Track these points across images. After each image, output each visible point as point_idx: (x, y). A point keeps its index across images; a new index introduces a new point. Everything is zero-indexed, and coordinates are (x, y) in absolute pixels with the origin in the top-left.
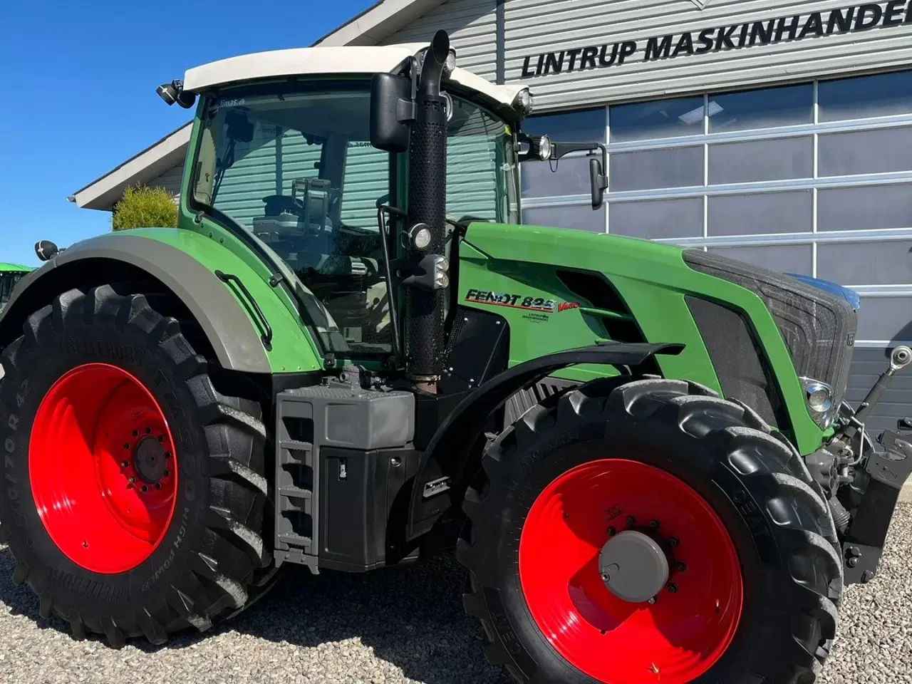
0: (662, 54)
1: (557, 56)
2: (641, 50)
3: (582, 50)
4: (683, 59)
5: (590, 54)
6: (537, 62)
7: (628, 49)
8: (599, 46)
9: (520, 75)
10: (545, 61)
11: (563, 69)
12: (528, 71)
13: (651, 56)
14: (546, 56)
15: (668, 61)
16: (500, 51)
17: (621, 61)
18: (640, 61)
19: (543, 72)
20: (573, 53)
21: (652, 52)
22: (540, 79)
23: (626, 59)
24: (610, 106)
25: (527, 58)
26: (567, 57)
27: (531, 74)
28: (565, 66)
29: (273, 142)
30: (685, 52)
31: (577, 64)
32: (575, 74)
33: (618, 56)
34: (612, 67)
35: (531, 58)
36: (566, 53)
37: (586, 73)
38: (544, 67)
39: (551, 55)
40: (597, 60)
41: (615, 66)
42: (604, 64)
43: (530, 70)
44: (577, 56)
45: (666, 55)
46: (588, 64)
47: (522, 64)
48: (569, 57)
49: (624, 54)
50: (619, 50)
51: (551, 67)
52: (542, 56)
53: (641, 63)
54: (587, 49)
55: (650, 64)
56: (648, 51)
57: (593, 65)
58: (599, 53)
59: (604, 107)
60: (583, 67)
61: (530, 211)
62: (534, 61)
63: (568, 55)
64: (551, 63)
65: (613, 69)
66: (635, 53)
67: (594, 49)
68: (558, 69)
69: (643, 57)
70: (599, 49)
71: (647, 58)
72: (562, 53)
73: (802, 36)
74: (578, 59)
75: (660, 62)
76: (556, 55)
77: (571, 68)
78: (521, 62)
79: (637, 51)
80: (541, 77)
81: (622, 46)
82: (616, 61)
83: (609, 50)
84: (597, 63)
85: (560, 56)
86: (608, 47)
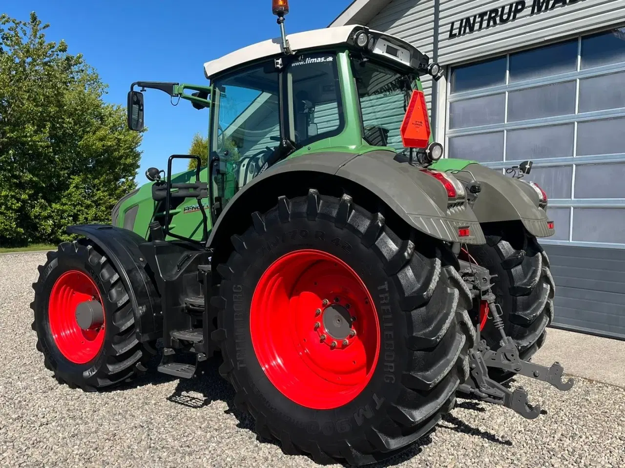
0: (543, 8)
2: (529, 7)
3: (488, 13)
4: (560, 10)
6: (458, 26)
7: (520, 7)
8: (500, 7)
9: (448, 37)
10: (464, 24)
11: (475, 29)
13: (536, 11)
14: (464, 21)
17: (514, 18)
18: (528, 15)
20: (482, 15)
21: (536, 7)
23: (518, 15)
24: (510, 54)
25: (453, 23)
26: (478, 20)
27: (455, 36)
28: (477, 26)
30: (561, 4)
31: (485, 24)
32: (484, 32)
33: (512, 14)
34: (509, 23)
35: (455, 23)
36: (477, 16)
37: (491, 30)
39: (468, 19)
40: (498, 19)
42: (503, 21)
43: (454, 32)
45: (547, 9)
46: (492, 23)
47: (449, 29)
48: (480, 19)
49: (517, 11)
50: (513, 9)
51: (467, 28)
52: (462, 20)
53: (529, 17)
54: (492, 11)
55: (535, 17)
56: (533, 7)
57: (495, 23)
58: (499, 13)
59: (505, 56)
60: (488, 26)
61: (454, 139)
63: (479, 17)
64: (468, 25)
66: (525, 10)
67: (495, 11)
68: (472, 30)
69: (530, 12)
70: (500, 10)
71: (533, 13)
72: (475, 17)
74: (485, 20)
75: (543, 15)
76: (471, 18)
77: (480, 28)
78: (449, 27)
79: (526, 8)
80: (461, 37)
81: (515, 5)
82: (511, 18)
83: (507, 10)
84: (498, 22)
85: (474, 19)
86: (506, 7)
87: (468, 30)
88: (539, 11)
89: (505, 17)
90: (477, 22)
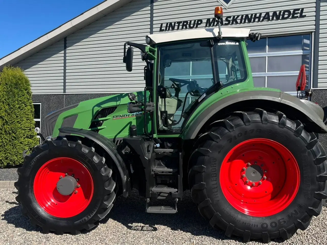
0: (212, 25)
1: (173, 24)
2: (204, 23)
3: (182, 22)
5: (185, 24)
6: (165, 26)
7: (199, 22)
8: (189, 21)
9: (159, 30)
10: (168, 26)
11: (175, 29)
13: (208, 25)
14: (169, 24)
15: (214, 28)
16: (152, 21)
17: (197, 27)
18: (204, 27)
19: (167, 29)
20: (179, 23)
21: (208, 24)
23: (199, 26)
25: (162, 24)
26: (177, 25)
27: (163, 30)
28: (176, 28)
29: (63, 52)
31: (181, 27)
32: (179, 31)
33: (196, 25)
34: (194, 29)
35: (163, 24)
36: (176, 23)
38: (168, 28)
39: (171, 23)
40: (188, 26)
42: (191, 28)
43: (163, 28)
44: (181, 24)
46: (184, 27)
47: (160, 26)
48: (177, 24)
49: (198, 24)
52: (167, 24)
54: (184, 22)
55: (207, 28)
56: (207, 23)
57: (186, 28)
58: (189, 24)
62: (164, 25)
63: (177, 23)
67: (187, 22)
68: (173, 29)
69: (205, 26)
71: (206, 26)
72: (175, 23)
73: (263, 20)
75: (211, 28)
77: (178, 29)
78: (159, 26)
79: (203, 23)
80: (167, 31)
81: (197, 21)
83: (192, 22)
84: (188, 27)
85: (174, 24)
86: (192, 21)
87: (171, 29)
88: (210, 26)
89: (192, 26)
90: (176, 26)
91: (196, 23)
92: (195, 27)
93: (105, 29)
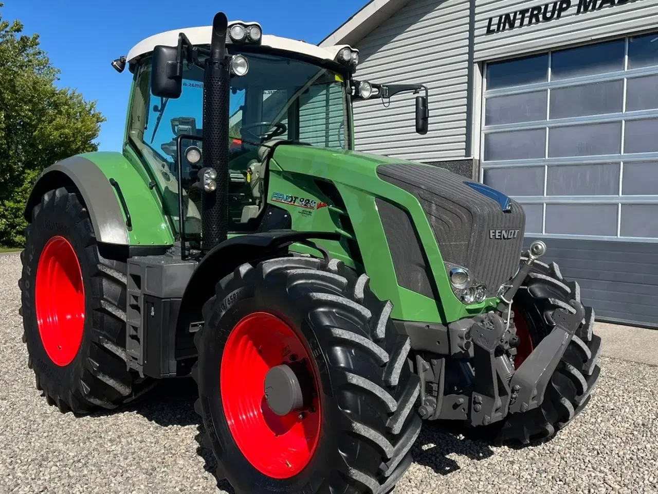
0: (590, 8)
1: (512, 16)
2: (574, 6)
3: (530, 10)
5: (535, 12)
6: (497, 22)
7: (564, 6)
8: (542, 5)
9: (485, 32)
10: (503, 20)
11: (516, 25)
12: (491, 29)
13: (582, 10)
14: (504, 17)
15: (596, 13)
17: (559, 16)
18: (573, 14)
19: (501, 29)
20: (523, 12)
21: (582, 7)
22: (500, 34)
23: (563, 14)
24: (552, 52)
25: (491, 19)
26: (519, 16)
27: (493, 31)
28: (517, 23)
30: (609, 4)
31: (526, 21)
32: (525, 29)
33: (556, 12)
35: (493, 19)
36: (518, 13)
37: (533, 27)
38: (502, 25)
39: (507, 16)
40: (541, 16)
41: (554, 20)
42: (546, 19)
43: (492, 28)
44: (526, 15)
45: (594, 8)
46: (534, 20)
47: (487, 24)
48: (520, 16)
49: (562, 9)
51: (507, 24)
52: (501, 17)
53: (574, 16)
54: (534, 9)
55: (581, 16)
56: (579, 6)
57: (538, 21)
58: (542, 11)
59: (547, 54)
60: (530, 23)
62: (495, 21)
63: (520, 14)
64: (508, 21)
65: (553, 22)
66: (570, 9)
67: (539, 8)
68: (512, 26)
69: (576, 11)
70: (543, 7)
71: (579, 12)
72: (515, 13)
74: (527, 17)
75: (589, 14)
77: (521, 25)
78: (486, 23)
79: (571, 7)
81: (560, 4)
83: (550, 8)
84: (541, 19)
85: (514, 16)
86: (549, 5)
87: (507, 26)
88: (586, 10)
89: (548, 15)
90: (518, 19)
91: (558, 7)
92: (555, 16)
93: (392, 42)
